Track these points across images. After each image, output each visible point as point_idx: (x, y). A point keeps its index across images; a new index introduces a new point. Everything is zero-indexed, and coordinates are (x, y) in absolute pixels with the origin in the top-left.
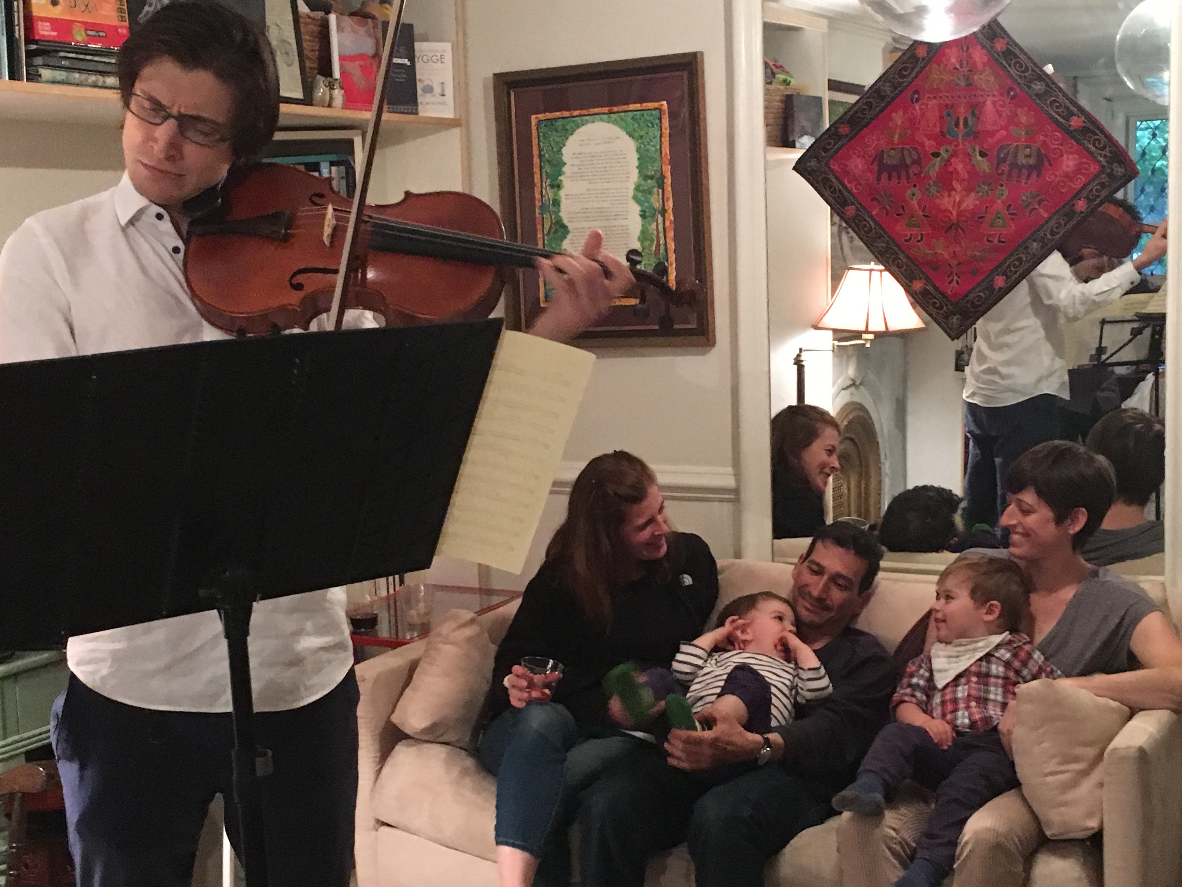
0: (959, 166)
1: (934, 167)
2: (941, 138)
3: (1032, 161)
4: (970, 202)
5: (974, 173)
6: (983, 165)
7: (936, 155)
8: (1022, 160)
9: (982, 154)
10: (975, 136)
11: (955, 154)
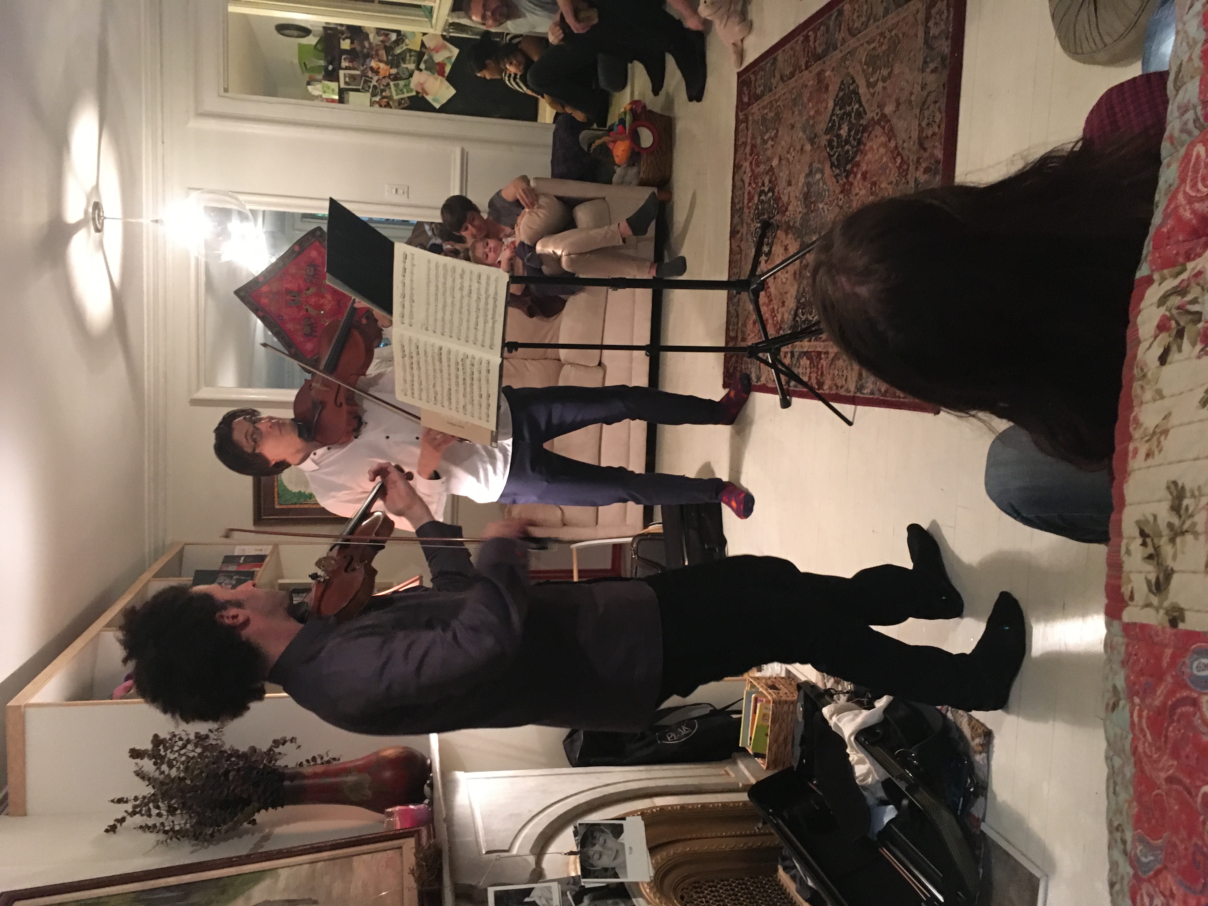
0: (313, 300)
1: (312, 312)
2: (299, 308)
3: (312, 269)
4: (329, 297)
5: (316, 295)
6: (312, 290)
7: (307, 310)
8: (312, 273)
9: (308, 290)
10: (300, 291)
11: (307, 302)
